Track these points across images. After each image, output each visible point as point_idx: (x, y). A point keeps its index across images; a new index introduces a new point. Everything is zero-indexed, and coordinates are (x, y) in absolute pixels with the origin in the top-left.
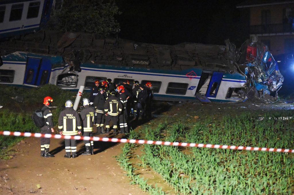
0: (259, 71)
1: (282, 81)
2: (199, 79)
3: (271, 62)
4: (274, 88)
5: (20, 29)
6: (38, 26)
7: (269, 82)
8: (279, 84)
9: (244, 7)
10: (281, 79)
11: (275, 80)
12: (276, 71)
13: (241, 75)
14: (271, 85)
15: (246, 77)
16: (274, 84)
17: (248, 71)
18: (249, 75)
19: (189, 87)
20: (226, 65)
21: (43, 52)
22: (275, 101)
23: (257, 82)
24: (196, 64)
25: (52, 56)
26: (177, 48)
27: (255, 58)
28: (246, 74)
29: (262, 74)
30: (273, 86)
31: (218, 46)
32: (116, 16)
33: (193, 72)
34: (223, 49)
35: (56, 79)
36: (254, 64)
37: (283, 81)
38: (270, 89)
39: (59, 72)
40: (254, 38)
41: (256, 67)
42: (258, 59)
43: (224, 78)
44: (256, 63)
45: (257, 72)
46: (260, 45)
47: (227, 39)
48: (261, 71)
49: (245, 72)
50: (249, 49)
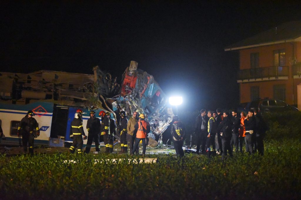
0: (133, 107)
2: (52, 117)
4: (159, 130)
7: (157, 122)
8: (165, 125)
9: (232, 49)
12: (168, 109)
13: (106, 112)
15: (113, 115)
16: (160, 125)
20: (86, 98)
22: (157, 146)
24: (47, 98)
33: (40, 108)
34: (92, 79)
36: (127, 97)
38: (155, 131)
40: (132, 65)
41: (129, 102)
42: (136, 92)
43: (84, 115)
44: (131, 97)
45: (129, 108)
46: (141, 75)
47: (96, 66)
48: (137, 107)
49: (113, 109)
50: (126, 80)
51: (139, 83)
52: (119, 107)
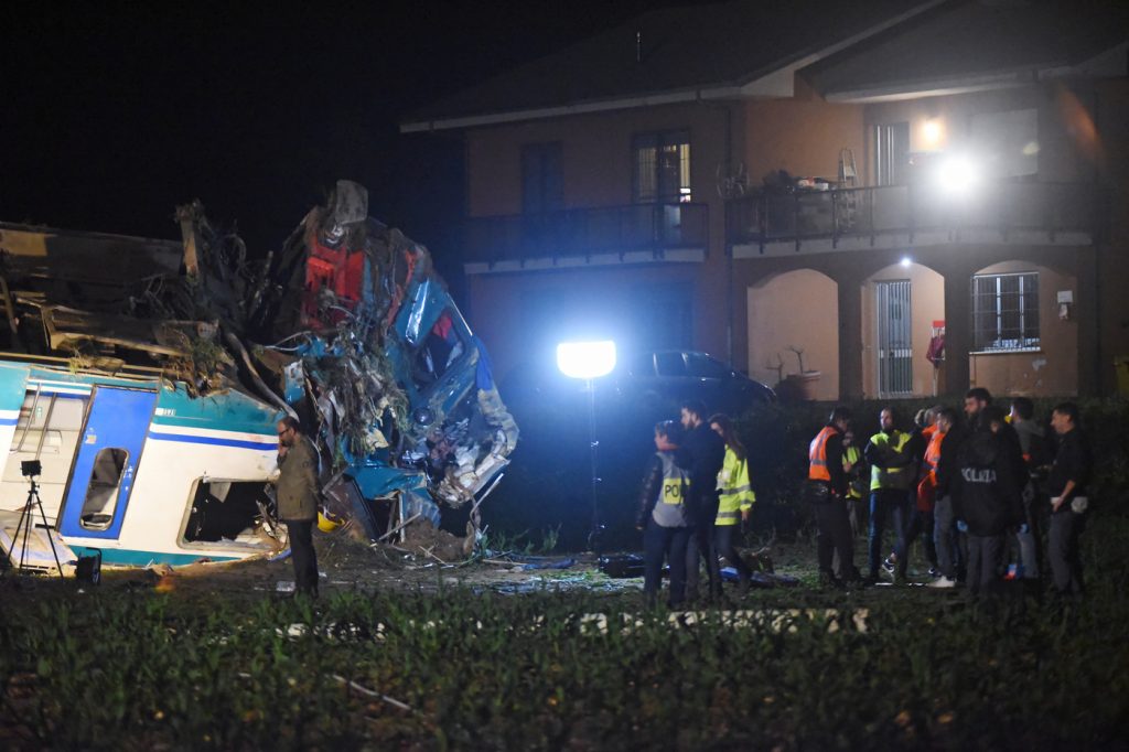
0: (369, 384)
1: (505, 445)
2: (12, 429)
3: (455, 344)
4: (462, 487)
7: (440, 451)
8: (489, 463)
10: (500, 434)
11: (470, 440)
12: (482, 393)
13: (261, 406)
14: (441, 468)
16: (461, 463)
17: (306, 387)
22: (465, 557)
23: (358, 452)
27: (348, 314)
28: (290, 399)
29: (384, 402)
30: (457, 474)
34: (169, 258)
36: (339, 343)
37: (511, 448)
38: (441, 492)
40: (345, 199)
41: (351, 363)
42: (366, 321)
43: (163, 421)
44: (354, 339)
45: (355, 389)
46: (381, 242)
47: (190, 202)
48: (385, 384)
49: (286, 392)
50: (316, 265)
51: (374, 279)
52: (310, 387)
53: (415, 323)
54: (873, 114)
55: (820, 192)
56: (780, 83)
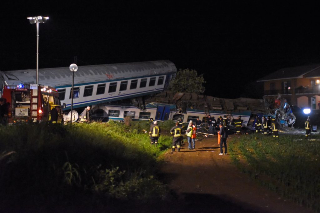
0: (283, 113)
2: (249, 118)
3: (288, 109)
4: (290, 123)
5: (154, 91)
6: (163, 89)
7: (287, 119)
8: (293, 121)
9: (261, 81)
11: (290, 118)
13: (273, 115)
14: (288, 121)
17: (277, 113)
18: (277, 115)
19: (243, 122)
20: (264, 109)
21: (166, 103)
23: (281, 119)
24: (248, 109)
25: (170, 105)
26: (236, 100)
27: (280, 106)
29: (284, 115)
30: (290, 121)
31: (258, 99)
32: (203, 84)
34: (261, 101)
35: (172, 117)
36: (279, 109)
37: (295, 119)
38: (288, 123)
39: (174, 113)
40: (279, 95)
41: (281, 111)
46: (282, 99)
49: (275, 114)
50: (276, 102)
51: (281, 102)
53: (285, 107)
54: (311, 80)
55: (305, 88)
56: (301, 77)
